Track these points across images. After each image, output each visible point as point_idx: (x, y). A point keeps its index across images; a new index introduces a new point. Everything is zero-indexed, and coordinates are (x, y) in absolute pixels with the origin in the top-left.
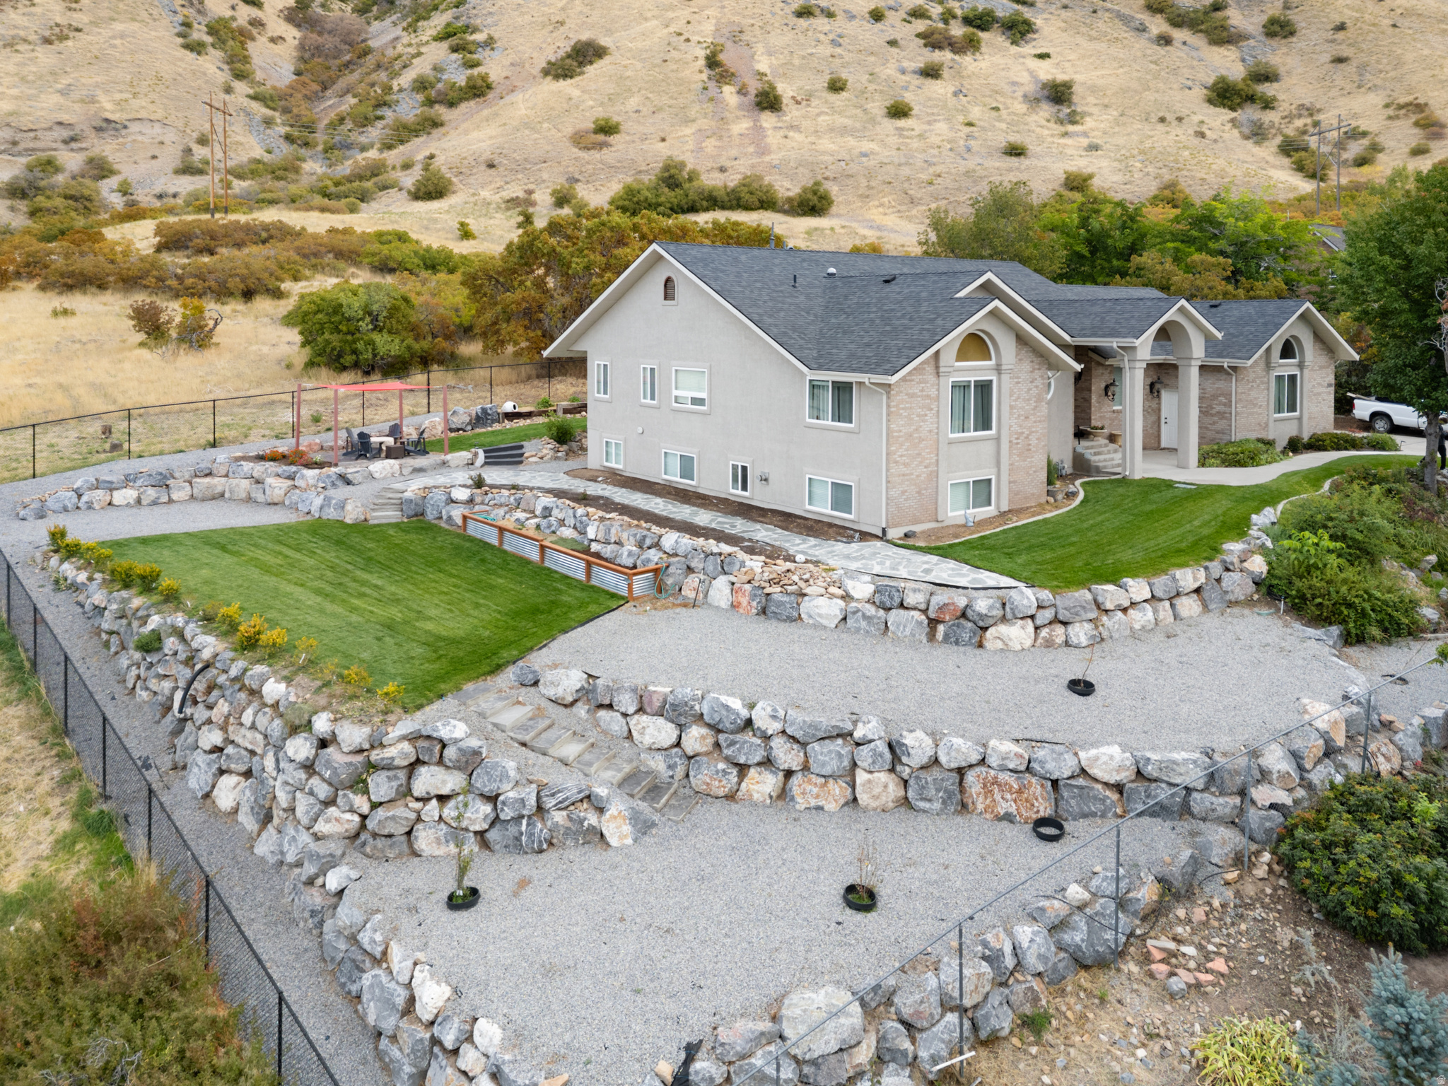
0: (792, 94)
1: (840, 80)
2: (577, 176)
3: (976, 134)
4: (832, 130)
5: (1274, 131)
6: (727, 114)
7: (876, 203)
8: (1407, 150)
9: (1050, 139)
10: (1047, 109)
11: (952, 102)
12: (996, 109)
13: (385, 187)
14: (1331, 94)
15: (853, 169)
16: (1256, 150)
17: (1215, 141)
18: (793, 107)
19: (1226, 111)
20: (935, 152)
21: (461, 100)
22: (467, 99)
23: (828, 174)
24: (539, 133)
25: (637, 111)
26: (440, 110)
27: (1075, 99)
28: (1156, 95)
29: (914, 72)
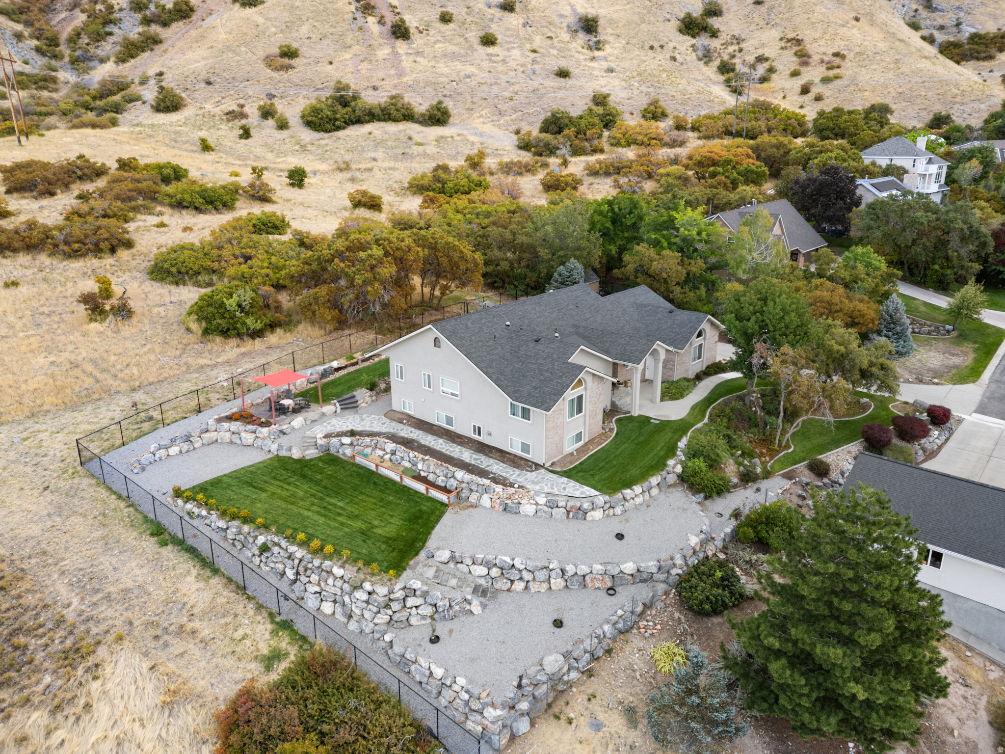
0: (415, 24)
1: (447, 13)
2: (274, 93)
3: (539, 59)
4: (445, 56)
5: (716, 55)
6: (372, 42)
7: (478, 115)
8: (788, 72)
9: (584, 63)
10: (582, 37)
11: (522, 32)
12: (550, 38)
13: (131, 101)
14: (751, 28)
15: (462, 87)
16: (705, 69)
17: (682, 64)
18: (418, 35)
19: (688, 38)
20: (513, 73)
21: (173, 20)
22: (176, 20)
23: (446, 92)
24: (238, 55)
25: (308, 38)
27: (600, 29)
28: (649, 27)
29: (497, 6)
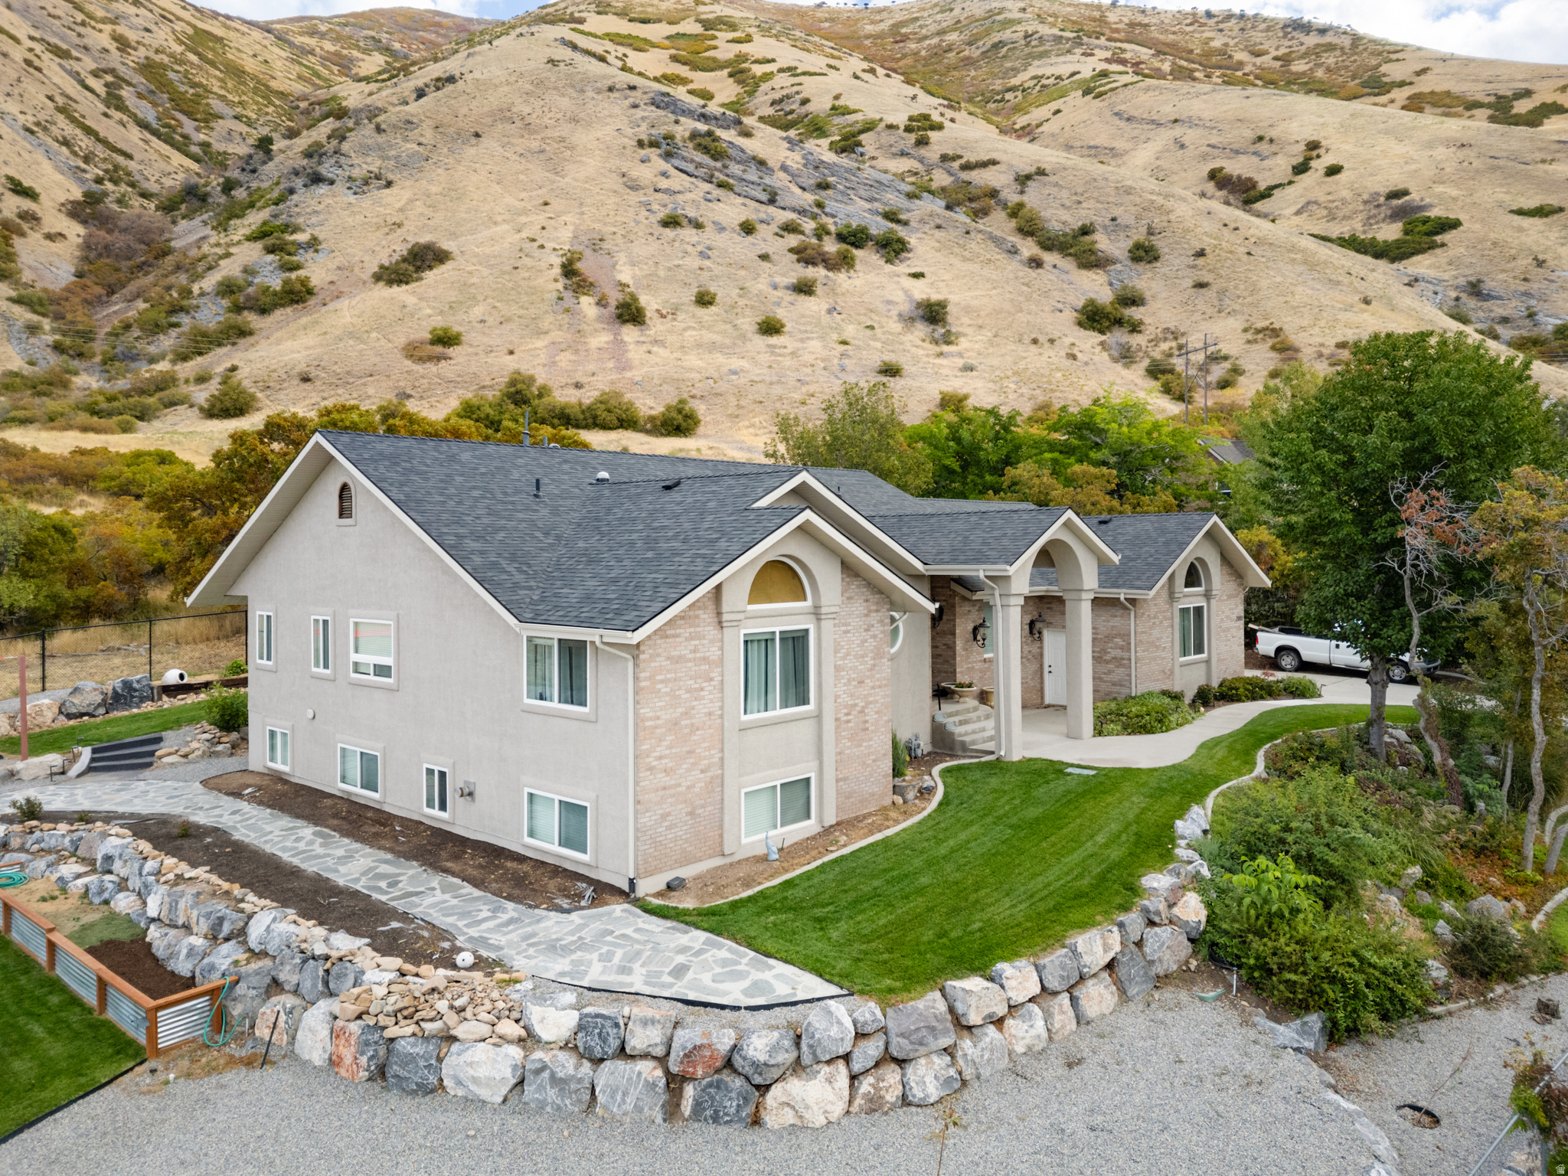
0: (656, 307)
1: (708, 293)
2: (409, 392)
3: (851, 353)
4: (699, 346)
5: (1141, 354)
6: (584, 327)
7: (747, 423)
8: (1266, 373)
9: (925, 359)
10: (922, 329)
11: (826, 319)
12: (871, 328)
14: (1193, 319)
15: (722, 387)
16: (1125, 372)
17: (1086, 364)
18: (658, 320)
19: (1095, 334)
20: (809, 370)
21: (276, 306)
22: (283, 306)
23: (694, 392)
24: (365, 343)
25: (482, 321)
26: (251, 318)
27: (950, 319)
28: (1029, 317)
29: (787, 288)
